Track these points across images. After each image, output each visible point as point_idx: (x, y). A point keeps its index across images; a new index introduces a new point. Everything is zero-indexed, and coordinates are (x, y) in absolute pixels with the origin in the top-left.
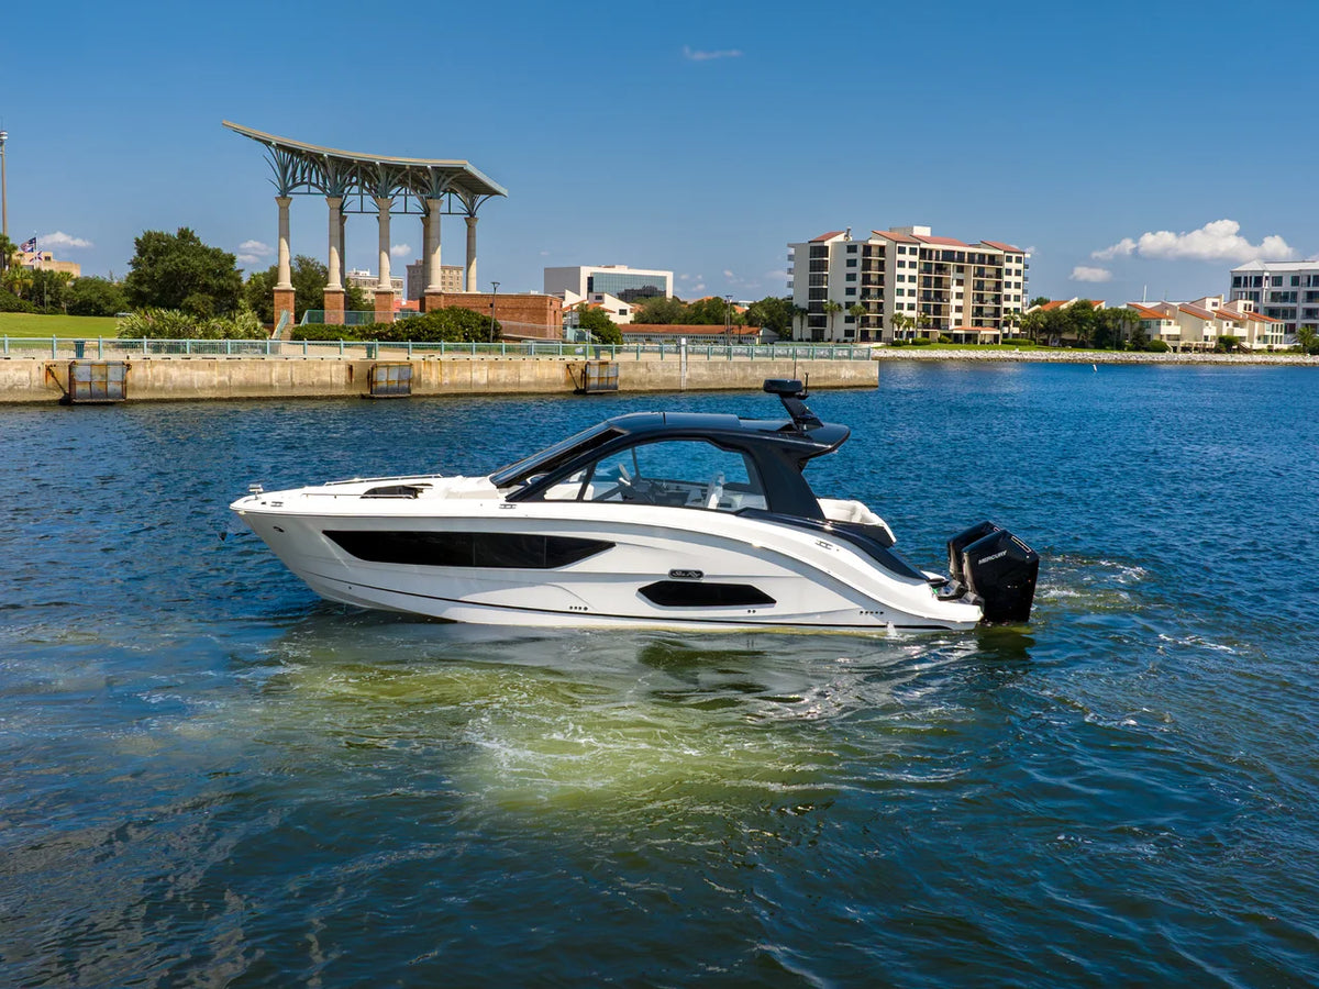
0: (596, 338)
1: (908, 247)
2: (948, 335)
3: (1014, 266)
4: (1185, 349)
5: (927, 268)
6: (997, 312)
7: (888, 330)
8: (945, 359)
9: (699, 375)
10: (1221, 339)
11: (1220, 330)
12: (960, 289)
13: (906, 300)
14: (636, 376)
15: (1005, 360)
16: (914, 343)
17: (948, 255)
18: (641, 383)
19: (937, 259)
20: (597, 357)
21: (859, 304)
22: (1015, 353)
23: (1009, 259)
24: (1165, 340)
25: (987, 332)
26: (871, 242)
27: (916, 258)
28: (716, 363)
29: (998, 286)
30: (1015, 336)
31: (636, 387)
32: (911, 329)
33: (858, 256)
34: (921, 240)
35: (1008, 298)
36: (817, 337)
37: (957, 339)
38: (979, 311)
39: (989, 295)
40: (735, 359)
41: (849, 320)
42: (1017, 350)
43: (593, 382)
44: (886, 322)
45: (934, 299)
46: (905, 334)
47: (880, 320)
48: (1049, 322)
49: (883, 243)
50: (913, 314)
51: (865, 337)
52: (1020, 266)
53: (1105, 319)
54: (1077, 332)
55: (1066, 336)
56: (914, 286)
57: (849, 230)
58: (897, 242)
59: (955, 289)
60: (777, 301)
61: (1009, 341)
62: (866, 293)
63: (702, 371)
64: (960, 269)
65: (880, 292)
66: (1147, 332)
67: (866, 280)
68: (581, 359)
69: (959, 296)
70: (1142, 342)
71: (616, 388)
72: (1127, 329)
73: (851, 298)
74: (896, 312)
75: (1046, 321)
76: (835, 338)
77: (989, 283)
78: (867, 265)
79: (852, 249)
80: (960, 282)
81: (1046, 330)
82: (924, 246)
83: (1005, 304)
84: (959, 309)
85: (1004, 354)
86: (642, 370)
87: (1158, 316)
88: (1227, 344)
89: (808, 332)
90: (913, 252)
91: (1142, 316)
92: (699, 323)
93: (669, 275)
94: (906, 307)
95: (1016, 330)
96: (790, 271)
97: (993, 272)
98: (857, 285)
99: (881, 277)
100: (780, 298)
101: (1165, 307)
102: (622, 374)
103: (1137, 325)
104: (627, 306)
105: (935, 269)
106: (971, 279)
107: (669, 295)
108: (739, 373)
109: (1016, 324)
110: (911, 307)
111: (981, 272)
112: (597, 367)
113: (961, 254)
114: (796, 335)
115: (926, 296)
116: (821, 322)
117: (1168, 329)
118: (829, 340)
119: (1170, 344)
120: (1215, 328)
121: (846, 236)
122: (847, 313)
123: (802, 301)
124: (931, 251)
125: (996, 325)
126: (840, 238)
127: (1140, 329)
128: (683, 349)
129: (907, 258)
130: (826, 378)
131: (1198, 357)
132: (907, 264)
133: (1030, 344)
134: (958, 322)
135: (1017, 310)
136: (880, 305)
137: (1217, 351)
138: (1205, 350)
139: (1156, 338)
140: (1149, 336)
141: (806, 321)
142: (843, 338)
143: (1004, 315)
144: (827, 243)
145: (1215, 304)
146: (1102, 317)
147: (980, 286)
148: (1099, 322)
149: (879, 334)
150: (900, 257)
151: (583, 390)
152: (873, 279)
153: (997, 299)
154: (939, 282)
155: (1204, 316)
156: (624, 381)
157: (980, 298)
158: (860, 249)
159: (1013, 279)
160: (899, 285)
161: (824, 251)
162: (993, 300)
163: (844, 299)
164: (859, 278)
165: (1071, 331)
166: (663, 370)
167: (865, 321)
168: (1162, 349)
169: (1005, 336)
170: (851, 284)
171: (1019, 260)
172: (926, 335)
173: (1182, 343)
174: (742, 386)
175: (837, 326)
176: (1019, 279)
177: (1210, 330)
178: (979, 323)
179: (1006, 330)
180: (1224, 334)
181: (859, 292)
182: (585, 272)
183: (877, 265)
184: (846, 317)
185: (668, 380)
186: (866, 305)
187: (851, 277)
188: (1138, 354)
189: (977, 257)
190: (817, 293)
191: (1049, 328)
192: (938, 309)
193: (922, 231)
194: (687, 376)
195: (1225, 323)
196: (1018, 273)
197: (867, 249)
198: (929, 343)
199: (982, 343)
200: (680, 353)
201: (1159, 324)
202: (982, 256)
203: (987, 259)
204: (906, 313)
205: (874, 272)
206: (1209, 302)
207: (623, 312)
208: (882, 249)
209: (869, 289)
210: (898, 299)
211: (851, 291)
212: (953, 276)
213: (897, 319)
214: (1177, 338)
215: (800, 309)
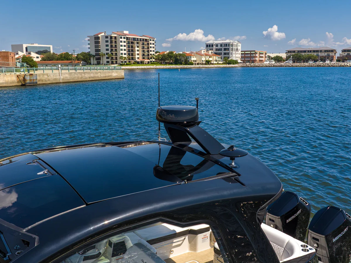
0: (28, 66)
1: (123, 37)
2: (136, 62)
3: (152, 42)
4: (198, 64)
5: (128, 43)
6: (148, 55)
7: (119, 61)
8: (136, 69)
9: (66, 77)
10: (206, 61)
11: (206, 58)
12: (138, 49)
13: (123, 52)
14: (44, 78)
15: (152, 68)
16: (127, 64)
17: (134, 39)
18: (45, 81)
19: (131, 40)
20: (29, 72)
21: (110, 53)
22: (154, 66)
23: (151, 40)
24: (192, 62)
25: (146, 61)
26: (112, 35)
27: (125, 40)
28: (72, 73)
29: (148, 48)
30: (154, 61)
31: (44, 82)
32: (125, 60)
33: (109, 39)
34: (126, 35)
35: (151, 51)
36: (99, 63)
37: (138, 63)
38: (143, 55)
39: (146, 50)
40: (78, 71)
41: (108, 58)
42: (155, 66)
43: (28, 81)
44: (118, 58)
45: (131, 52)
46: (124, 62)
47: (116, 58)
48: (162, 58)
49: (116, 35)
50: (126, 56)
51: (112, 63)
52: (154, 42)
53: (177, 56)
54: (170, 60)
55: (167, 61)
56: (125, 48)
57: (105, 32)
58: (119, 35)
59: (137, 49)
60: (85, 53)
61: (152, 63)
62: (112, 50)
63: (67, 76)
64: (138, 43)
65: (116, 50)
66: (188, 59)
67: (112, 46)
68: (23, 73)
69: (138, 51)
70: (187, 62)
71: (37, 83)
72: (183, 59)
73: (107, 52)
74: (121, 55)
75: (161, 57)
76: (104, 63)
77: (146, 47)
78: (111, 42)
79: (107, 37)
80: (138, 47)
81: (162, 60)
82: (127, 36)
83: (150, 53)
84: (138, 54)
85: (152, 67)
86: (46, 76)
87: (190, 56)
88: (208, 62)
89: (95, 62)
90: (124, 38)
91: (187, 55)
92: (62, 60)
93: (51, 47)
94: (123, 54)
95: (154, 60)
96: (89, 44)
97: (147, 44)
98: (109, 48)
99: (116, 46)
100: (86, 52)
101: (192, 53)
102: (38, 78)
103: (185, 58)
104: (39, 56)
105: (131, 43)
106: (141, 46)
107: (52, 52)
108: (80, 76)
109: (154, 58)
110: (125, 54)
111: (143, 44)
112: (29, 76)
113: (138, 39)
114: (92, 63)
115: (129, 51)
116: (99, 59)
117: (193, 59)
118: (102, 64)
119: (194, 63)
120: (204, 58)
121: (105, 33)
122: (107, 56)
123: (93, 53)
124: (129, 38)
125: (148, 59)
126: (103, 34)
127: (186, 59)
128: (60, 68)
129: (123, 40)
130: (108, 76)
131: (201, 66)
132: (123, 42)
133: (158, 64)
134: (138, 58)
135: (153, 54)
136: (116, 54)
137: (206, 64)
138: (202, 64)
139: (190, 61)
140: (189, 61)
141: (95, 59)
142: (106, 63)
143: (150, 56)
144: (99, 36)
145: (204, 52)
146: (176, 56)
147: (143, 48)
148: (175, 57)
149: (116, 62)
150: (121, 40)
151: (24, 84)
152: (113, 46)
153: (148, 51)
154: (132, 47)
155: (202, 55)
156: (39, 80)
157: (144, 51)
158: (109, 37)
159: (152, 46)
160: (121, 48)
161: (98, 38)
162: (147, 52)
163: (106, 52)
164: (110, 46)
165: (168, 60)
166: (53, 76)
167: (112, 58)
168: (192, 64)
169: (151, 62)
170: (107, 48)
171: (153, 40)
172: (130, 62)
173: (197, 62)
174: (81, 80)
175: (104, 60)
176: (154, 46)
177: (204, 59)
178: (144, 58)
179: (151, 60)
180: (207, 60)
181: (110, 50)
182: (25, 46)
183: (114, 42)
184: (107, 57)
185: (55, 79)
186: (112, 54)
187: (107, 46)
188: (186, 66)
189: (142, 40)
190: (98, 50)
191: (163, 59)
192: (132, 54)
193: (126, 32)
194: (62, 77)
195: (207, 57)
196: (153, 44)
197: (111, 37)
198: (131, 64)
199: (145, 64)
200: (59, 69)
201: (191, 57)
202: (143, 39)
203: (145, 40)
204: (124, 56)
205: (114, 44)
206: (203, 51)
207: (38, 57)
208: (115, 37)
209: (113, 49)
210: (121, 52)
211: (107, 50)
212: (136, 45)
213: (121, 58)
214: (196, 61)
215: (93, 55)
